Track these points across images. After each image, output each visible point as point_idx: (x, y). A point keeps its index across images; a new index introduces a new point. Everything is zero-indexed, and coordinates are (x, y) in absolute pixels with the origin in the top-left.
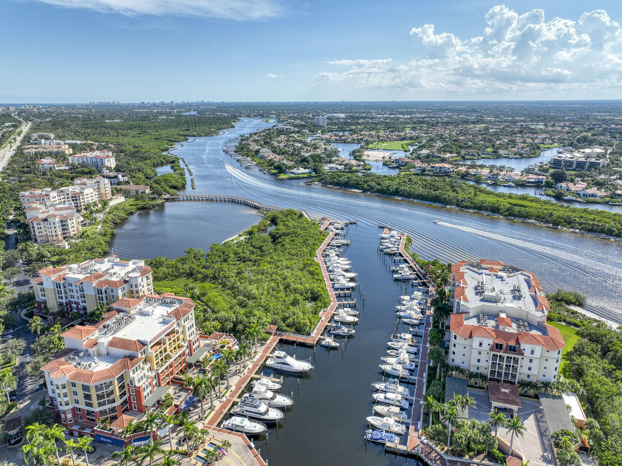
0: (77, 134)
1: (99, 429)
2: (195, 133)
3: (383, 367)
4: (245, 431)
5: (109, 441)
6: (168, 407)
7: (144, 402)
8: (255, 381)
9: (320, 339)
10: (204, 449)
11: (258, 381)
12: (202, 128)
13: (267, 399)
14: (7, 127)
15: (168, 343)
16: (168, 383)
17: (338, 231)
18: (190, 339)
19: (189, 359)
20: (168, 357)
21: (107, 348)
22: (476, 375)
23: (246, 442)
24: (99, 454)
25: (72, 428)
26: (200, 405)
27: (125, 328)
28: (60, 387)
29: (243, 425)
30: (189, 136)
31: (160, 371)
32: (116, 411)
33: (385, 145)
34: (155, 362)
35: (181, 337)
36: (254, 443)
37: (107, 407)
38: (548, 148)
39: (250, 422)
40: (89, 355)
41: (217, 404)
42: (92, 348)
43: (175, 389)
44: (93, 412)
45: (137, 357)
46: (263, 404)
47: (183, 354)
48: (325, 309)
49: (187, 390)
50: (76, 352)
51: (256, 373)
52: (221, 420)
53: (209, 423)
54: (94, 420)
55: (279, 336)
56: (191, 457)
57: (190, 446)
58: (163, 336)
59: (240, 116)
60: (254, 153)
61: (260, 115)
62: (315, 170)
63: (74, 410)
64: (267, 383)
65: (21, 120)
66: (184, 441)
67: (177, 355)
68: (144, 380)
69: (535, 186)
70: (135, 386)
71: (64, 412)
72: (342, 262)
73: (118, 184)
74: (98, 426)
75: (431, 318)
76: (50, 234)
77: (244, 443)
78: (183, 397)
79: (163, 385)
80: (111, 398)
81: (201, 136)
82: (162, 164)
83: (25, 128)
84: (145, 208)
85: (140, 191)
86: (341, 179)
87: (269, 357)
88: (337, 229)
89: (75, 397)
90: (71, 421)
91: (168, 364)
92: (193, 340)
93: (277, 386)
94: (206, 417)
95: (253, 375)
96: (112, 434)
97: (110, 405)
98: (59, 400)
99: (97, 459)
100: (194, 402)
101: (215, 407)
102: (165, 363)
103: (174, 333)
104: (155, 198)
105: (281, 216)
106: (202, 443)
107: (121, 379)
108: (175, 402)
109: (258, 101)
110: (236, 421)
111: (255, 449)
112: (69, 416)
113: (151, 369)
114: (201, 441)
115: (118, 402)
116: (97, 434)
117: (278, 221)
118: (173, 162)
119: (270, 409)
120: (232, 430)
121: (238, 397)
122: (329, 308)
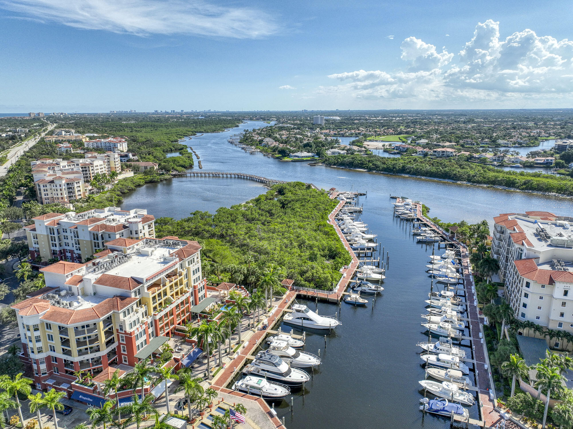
0: (95, 131)
1: (77, 385)
2: (202, 130)
3: (427, 326)
4: (263, 394)
5: (89, 399)
6: (166, 360)
7: (137, 354)
8: (271, 338)
9: (344, 295)
10: (211, 415)
11: (276, 338)
12: (209, 127)
13: (288, 357)
14: (35, 126)
15: (168, 285)
16: (167, 334)
17: (348, 200)
18: (195, 285)
19: (192, 308)
20: (168, 302)
21: (94, 287)
22: (558, 334)
23: (265, 407)
24: (76, 416)
25: (46, 382)
26: (206, 361)
27: (119, 267)
28: (32, 329)
29: (260, 386)
30: (197, 132)
31: (158, 317)
32: (101, 363)
33: (382, 138)
34: (152, 306)
35: (185, 281)
36: (275, 409)
37: (89, 356)
38: (546, 140)
39: (268, 384)
40: (73, 294)
41: (227, 361)
42: (76, 285)
43: (176, 341)
44: (72, 363)
45: (129, 297)
46: (283, 363)
47: (187, 301)
48: (346, 266)
49: (190, 343)
50: (57, 290)
51: (272, 329)
52: (232, 381)
53: (217, 383)
54: (72, 373)
55: (296, 291)
56: (194, 425)
57: (193, 411)
58: (163, 275)
59: (244, 119)
60: (257, 142)
61: (262, 118)
62: (318, 154)
63: (49, 359)
64: (287, 339)
65: (49, 122)
66: (184, 404)
67: (179, 301)
68: (138, 326)
69: (544, 167)
70: (125, 331)
71: (37, 362)
72: (358, 225)
73: (127, 161)
74: (77, 381)
75: (471, 277)
76: (56, 196)
77: (262, 409)
78: (185, 350)
79: (162, 335)
80: (95, 345)
81: (208, 132)
82: (171, 151)
83: (50, 127)
84: (153, 182)
85: (148, 168)
86: (345, 159)
87: (286, 312)
88: (347, 198)
89: (51, 343)
90: (46, 373)
91: (167, 310)
92: (199, 287)
93: (300, 344)
94: (213, 376)
95: (269, 330)
96: (94, 391)
97: (93, 354)
98: (30, 345)
99: (73, 423)
100: (198, 358)
101: (224, 364)
102: (165, 308)
103: (176, 275)
104: (163, 174)
105: (288, 187)
106: (208, 407)
107: (108, 321)
108: (175, 356)
109: (259, 110)
110: (252, 381)
111: (277, 417)
112: (43, 367)
113: (146, 314)
114: (207, 404)
115: (104, 351)
116: (75, 391)
117: (286, 191)
118: (182, 149)
119: (292, 369)
120: (246, 392)
121: (252, 355)
122: (350, 265)
